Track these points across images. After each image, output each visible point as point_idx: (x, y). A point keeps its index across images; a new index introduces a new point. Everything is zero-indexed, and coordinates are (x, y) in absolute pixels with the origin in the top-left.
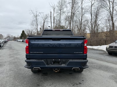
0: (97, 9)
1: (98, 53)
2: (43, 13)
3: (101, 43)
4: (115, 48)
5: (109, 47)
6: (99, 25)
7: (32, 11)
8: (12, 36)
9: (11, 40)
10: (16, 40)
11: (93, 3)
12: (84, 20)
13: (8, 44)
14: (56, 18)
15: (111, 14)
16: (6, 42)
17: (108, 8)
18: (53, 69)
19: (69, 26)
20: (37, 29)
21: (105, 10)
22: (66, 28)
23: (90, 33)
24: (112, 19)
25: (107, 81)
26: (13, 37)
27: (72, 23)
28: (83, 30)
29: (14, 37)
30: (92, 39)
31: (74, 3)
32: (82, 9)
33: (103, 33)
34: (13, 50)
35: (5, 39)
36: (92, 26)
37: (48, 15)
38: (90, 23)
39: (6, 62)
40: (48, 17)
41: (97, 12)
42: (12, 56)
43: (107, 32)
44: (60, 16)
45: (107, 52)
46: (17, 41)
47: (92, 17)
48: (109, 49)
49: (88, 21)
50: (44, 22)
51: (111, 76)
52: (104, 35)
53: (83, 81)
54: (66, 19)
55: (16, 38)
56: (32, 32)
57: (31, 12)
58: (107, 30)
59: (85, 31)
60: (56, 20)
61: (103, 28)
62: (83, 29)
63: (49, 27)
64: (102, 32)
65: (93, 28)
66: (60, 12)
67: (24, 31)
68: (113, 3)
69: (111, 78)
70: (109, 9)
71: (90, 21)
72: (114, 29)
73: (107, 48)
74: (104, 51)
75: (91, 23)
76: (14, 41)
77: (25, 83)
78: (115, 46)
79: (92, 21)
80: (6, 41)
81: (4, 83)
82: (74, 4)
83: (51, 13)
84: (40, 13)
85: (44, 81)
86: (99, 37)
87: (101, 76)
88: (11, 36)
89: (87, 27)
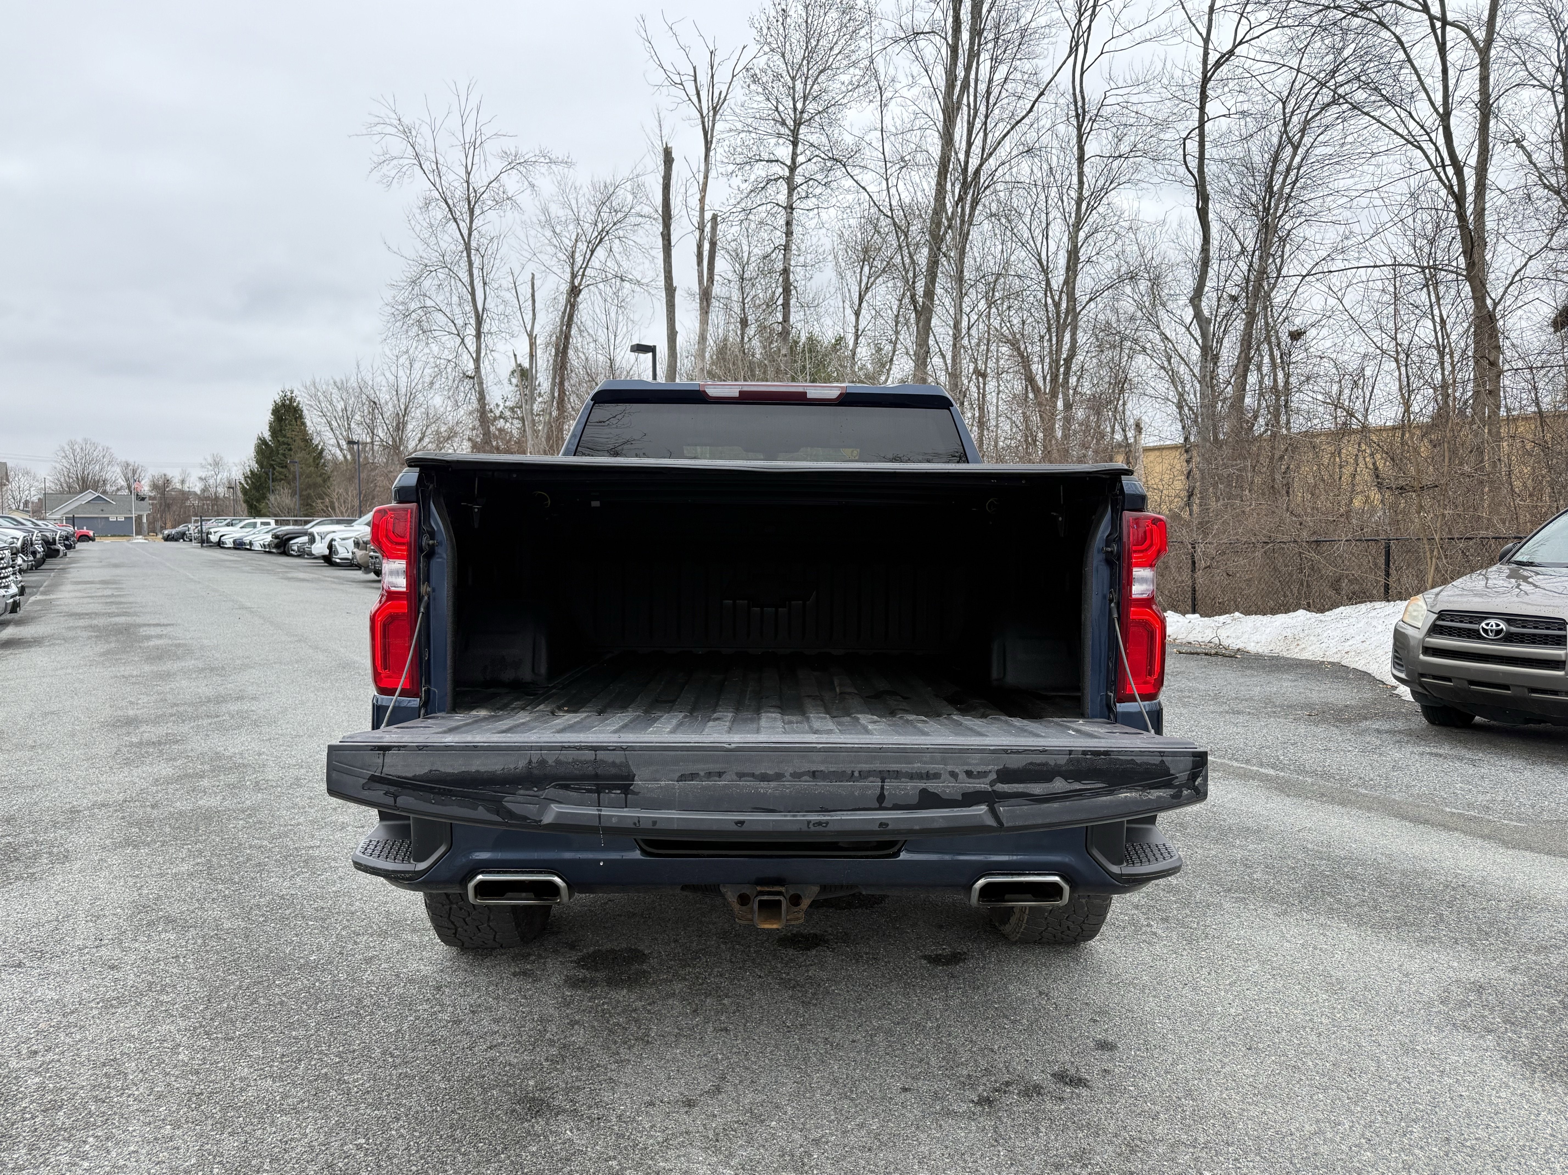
0: (1275, 128)
1: (1288, 709)
2: (568, 163)
3: (1330, 571)
4: (1510, 638)
5: (1435, 629)
6: (1296, 336)
7: (407, 132)
8: (132, 474)
9: (121, 530)
10: (192, 528)
11: (1222, 41)
12: (1107, 267)
13: (74, 574)
14: (728, 232)
15: (1459, 199)
16: (51, 552)
17: (1423, 110)
18: (731, 897)
19: (908, 339)
20: (476, 377)
21: (1387, 140)
22: (872, 378)
23: (1186, 448)
24: (1468, 252)
25: (1408, 1050)
26: (145, 488)
27: (944, 300)
28: (1097, 404)
29: (162, 487)
30: (1204, 527)
31: (976, 32)
32: (1080, 116)
33: (1349, 449)
34: (159, 655)
35: (38, 510)
36: (1210, 355)
37: (624, 196)
38: (1188, 314)
39: (74, 811)
40: (621, 216)
41: (1275, 160)
42: (149, 732)
43: (1403, 426)
44: (790, 208)
45: (1405, 692)
46: (204, 541)
47: (1215, 227)
48: (1430, 651)
49: (1155, 282)
50: (574, 291)
51: (1457, 993)
52: (1365, 475)
53: (1104, 1046)
54: (866, 254)
55: (185, 495)
56: (400, 426)
57: (398, 145)
58: (1407, 404)
59: (1119, 417)
60: (737, 256)
61: (1358, 379)
62: (1086, 388)
63: (640, 349)
64: (1343, 431)
65: (1223, 372)
66: (784, 152)
67: (303, 400)
68: (1489, 41)
69: (1460, 1016)
70: (1431, 120)
71: (1189, 284)
72: (1494, 393)
73: (1400, 639)
74: (1364, 676)
75: (1198, 314)
76: (157, 543)
77: (358, 1079)
78: (1510, 619)
79: (1210, 284)
80: (48, 543)
81: (84, 1077)
82: (974, 55)
83: (668, 160)
84: (515, 162)
85: (602, 1058)
86: (1299, 495)
87: (1334, 987)
88: (115, 477)
89: (1140, 361)
